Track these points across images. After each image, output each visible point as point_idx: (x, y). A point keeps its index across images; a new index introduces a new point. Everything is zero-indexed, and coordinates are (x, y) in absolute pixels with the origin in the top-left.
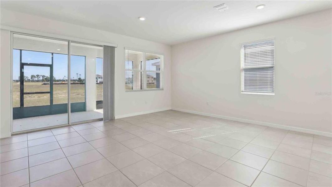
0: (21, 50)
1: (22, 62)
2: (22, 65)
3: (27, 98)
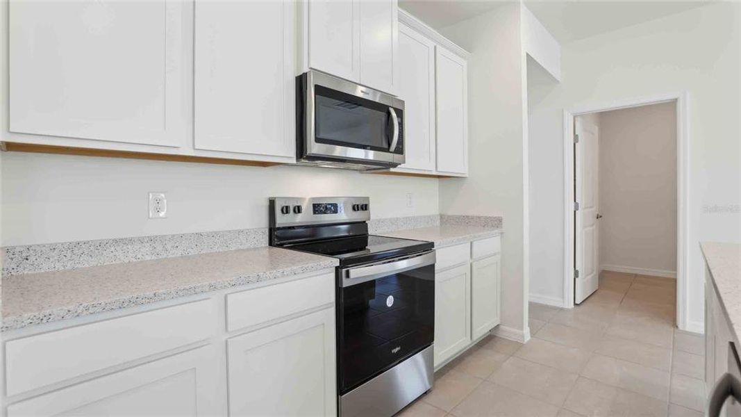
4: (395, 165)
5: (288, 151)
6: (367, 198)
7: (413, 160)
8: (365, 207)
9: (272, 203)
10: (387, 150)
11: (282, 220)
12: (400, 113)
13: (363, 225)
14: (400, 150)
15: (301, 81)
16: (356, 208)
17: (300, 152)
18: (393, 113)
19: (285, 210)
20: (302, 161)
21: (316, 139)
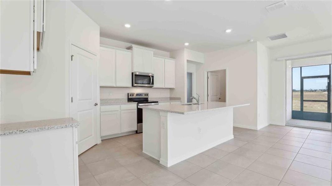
0: (301, 68)
1: (302, 76)
2: (302, 79)
3: (305, 104)
4: (152, 87)
5: (130, 85)
6: (148, 93)
7: (155, 85)
8: (147, 95)
9: (128, 94)
10: (150, 84)
11: (130, 97)
12: (153, 77)
13: (147, 98)
14: (153, 83)
15: (132, 73)
16: (145, 95)
17: (133, 85)
18: (151, 77)
19: (131, 95)
20: (133, 87)
21: (135, 83)
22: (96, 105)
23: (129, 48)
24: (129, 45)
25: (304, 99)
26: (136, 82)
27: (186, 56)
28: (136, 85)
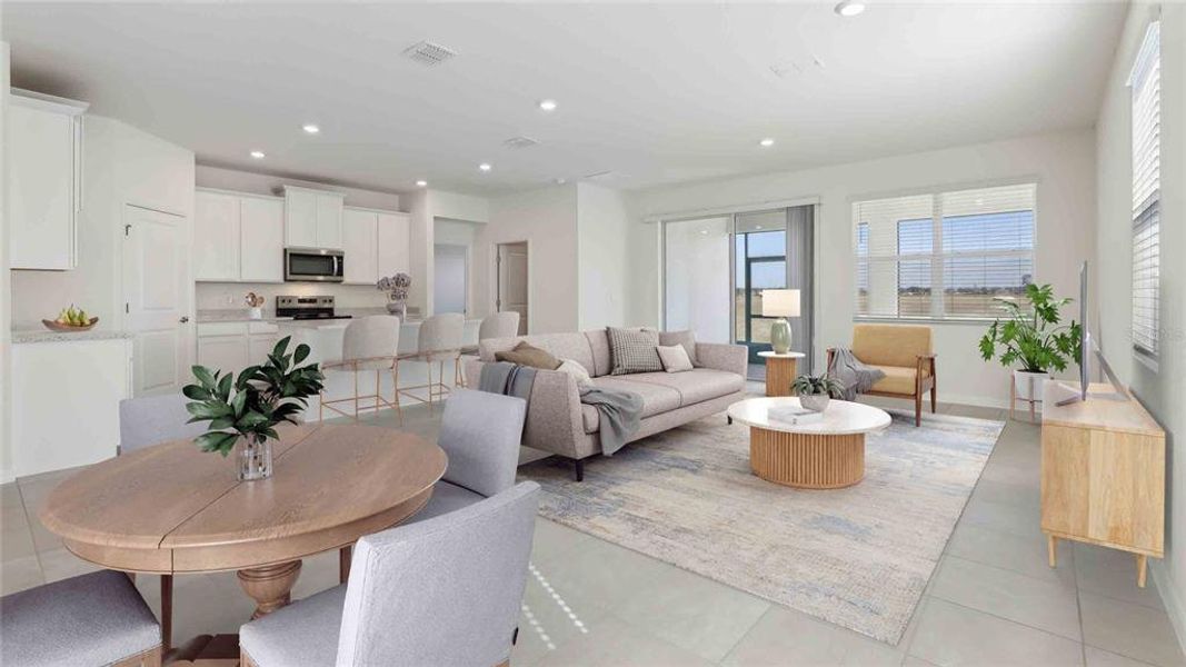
1: (748, 256)
2: (749, 261)
4: (341, 281)
5: (280, 278)
6: (332, 296)
7: (348, 277)
8: (331, 301)
9: (277, 298)
10: (331, 275)
11: (282, 306)
12: (340, 258)
13: (331, 308)
14: (340, 272)
15: (285, 250)
16: (325, 301)
17: (286, 280)
18: (335, 259)
19: (284, 301)
20: (287, 284)
21: (291, 274)
22: (185, 320)
23: (278, 192)
24: (275, 181)
25: (753, 313)
26: (294, 271)
27: (432, 206)
28: (292, 277)
